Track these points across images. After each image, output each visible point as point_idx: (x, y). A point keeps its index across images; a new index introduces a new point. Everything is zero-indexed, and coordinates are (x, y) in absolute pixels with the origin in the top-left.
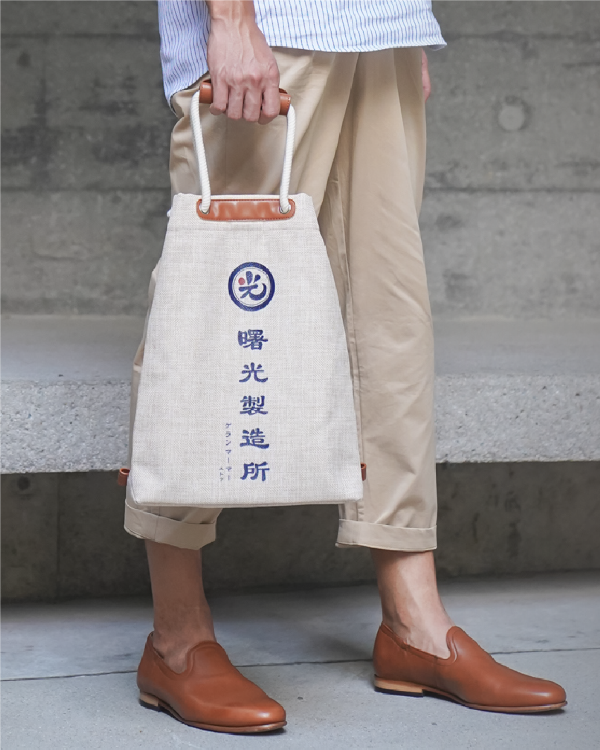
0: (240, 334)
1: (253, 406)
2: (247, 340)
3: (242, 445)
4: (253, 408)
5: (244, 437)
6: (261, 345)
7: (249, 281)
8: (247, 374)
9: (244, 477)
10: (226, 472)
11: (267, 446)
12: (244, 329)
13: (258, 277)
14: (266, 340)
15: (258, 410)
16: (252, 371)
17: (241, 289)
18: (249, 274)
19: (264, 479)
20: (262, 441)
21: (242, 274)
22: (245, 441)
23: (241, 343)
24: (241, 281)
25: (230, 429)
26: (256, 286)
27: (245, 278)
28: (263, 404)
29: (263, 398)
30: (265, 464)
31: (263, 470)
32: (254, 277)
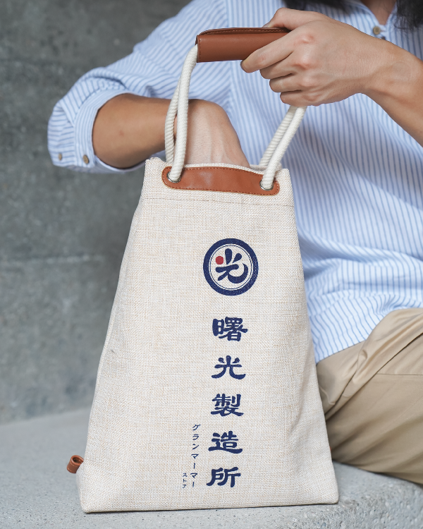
0: (215, 322)
1: (226, 405)
2: (223, 330)
3: (211, 449)
4: (226, 408)
5: (213, 440)
6: (239, 336)
7: (228, 261)
8: (222, 369)
9: (210, 484)
10: (190, 479)
11: (240, 451)
12: (221, 317)
13: (239, 257)
14: (245, 331)
15: (232, 411)
16: (228, 366)
17: (218, 270)
18: (228, 253)
19: (233, 484)
20: (235, 445)
21: (221, 252)
22: (214, 444)
23: (216, 333)
24: (219, 260)
25: (197, 432)
26: (236, 267)
27: (224, 256)
28: (238, 404)
29: (239, 396)
30: (236, 469)
31: (233, 476)
32: (234, 256)
